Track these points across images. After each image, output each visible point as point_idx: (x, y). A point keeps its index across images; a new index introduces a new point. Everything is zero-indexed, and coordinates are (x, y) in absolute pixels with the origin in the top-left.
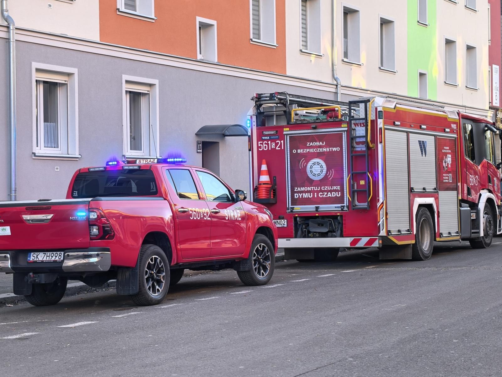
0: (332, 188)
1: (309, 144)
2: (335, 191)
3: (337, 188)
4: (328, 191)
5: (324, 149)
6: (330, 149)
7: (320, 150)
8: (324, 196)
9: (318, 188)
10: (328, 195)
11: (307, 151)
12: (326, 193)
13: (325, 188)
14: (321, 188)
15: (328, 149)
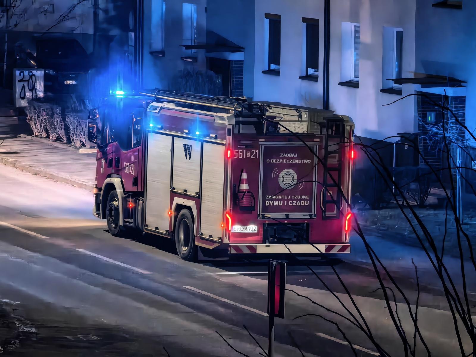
0: (301, 197)
1: (283, 155)
2: (304, 200)
3: (306, 197)
4: (297, 200)
5: (296, 161)
6: (301, 161)
7: (292, 161)
8: (294, 204)
9: (288, 197)
10: (298, 204)
11: (280, 161)
12: (295, 202)
13: (295, 197)
14: (291, 197)
15: (300, 161)
